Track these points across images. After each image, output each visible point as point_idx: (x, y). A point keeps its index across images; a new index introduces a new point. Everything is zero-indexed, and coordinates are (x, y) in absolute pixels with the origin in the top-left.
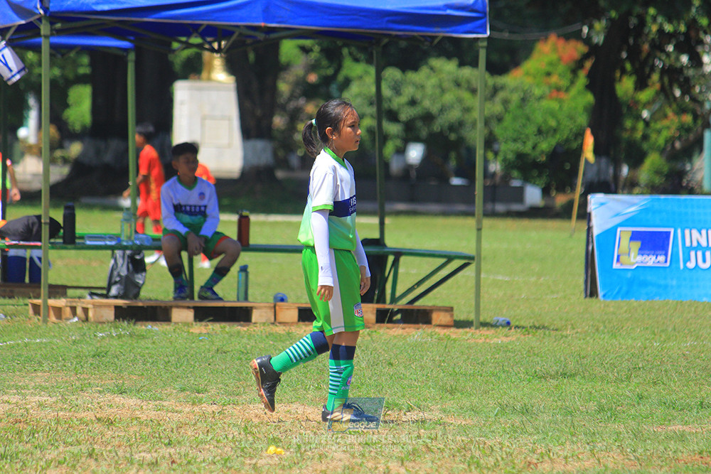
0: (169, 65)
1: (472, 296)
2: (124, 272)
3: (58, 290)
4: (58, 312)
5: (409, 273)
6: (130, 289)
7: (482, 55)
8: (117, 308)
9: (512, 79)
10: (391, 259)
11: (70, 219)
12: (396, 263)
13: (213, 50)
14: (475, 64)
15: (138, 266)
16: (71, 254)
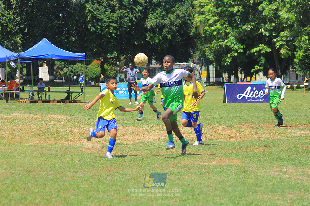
0: (38, 65)
1: (83, 98)
2: (31, 96)
3: (21, 98)
4: (21, 102)
5: (74, 95)
6: (32, 98)
7: (84, 62)
8: (30, 101)
9: (89, 66)
10: (71, 93)
11: (23, 88)
12: (72, 94)
13: (44, 62)
14: (83, 64)
15: (33, 95)
16: (23, 93)
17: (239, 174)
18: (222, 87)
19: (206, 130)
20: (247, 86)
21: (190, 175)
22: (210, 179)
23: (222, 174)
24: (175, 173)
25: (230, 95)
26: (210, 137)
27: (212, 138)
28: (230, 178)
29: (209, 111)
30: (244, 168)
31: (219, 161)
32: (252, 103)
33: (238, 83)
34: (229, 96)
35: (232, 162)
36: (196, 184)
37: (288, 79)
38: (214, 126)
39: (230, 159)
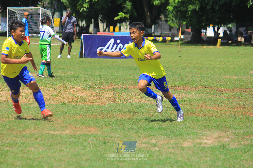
17: (98, 146)
18: (79, 38)
19: (58, 91)
20: (108, 38)
21: (36, 146)
22: (62, 151)
23: (77, 146)
24: (19, 143)
25: (89, 49)
26: (62, 100)
27: (65, 101)
28: (86, 151)
29: (62, 67)
30: (104, 139)
31: (74, 129)
32: (115, 59)
33: (98, 34)
34: (87, 50)
35: (89, 131)
37: (159, 30)
39: (87, 127)
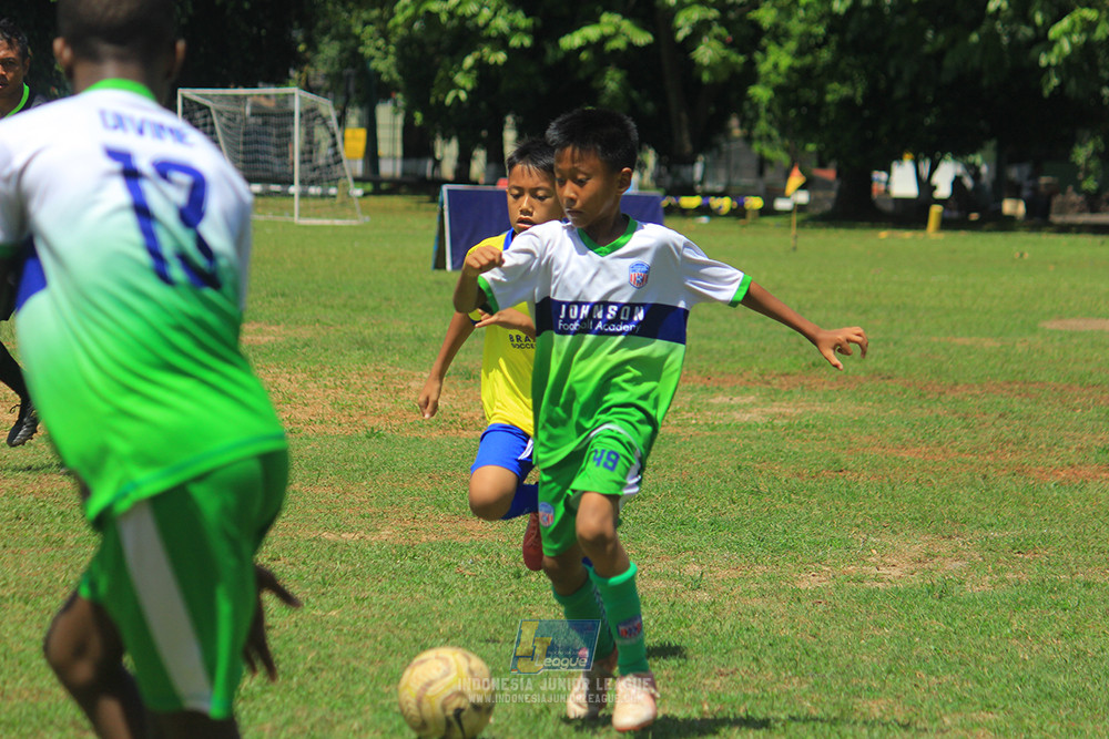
17: (493, 584)
18: (432, 201)
19: (353, 387)
22: (366, 604)
23: (419, 584)
26: (369, 422)
27: (380, 423)
28: (451, 601)
29: (371, 303)
30: (516, 560)
31: (409, 524)
35: (463, 533)
36: (300, 624)
37: (722, 172)
38: (390, 371)
39: (457, 518)
